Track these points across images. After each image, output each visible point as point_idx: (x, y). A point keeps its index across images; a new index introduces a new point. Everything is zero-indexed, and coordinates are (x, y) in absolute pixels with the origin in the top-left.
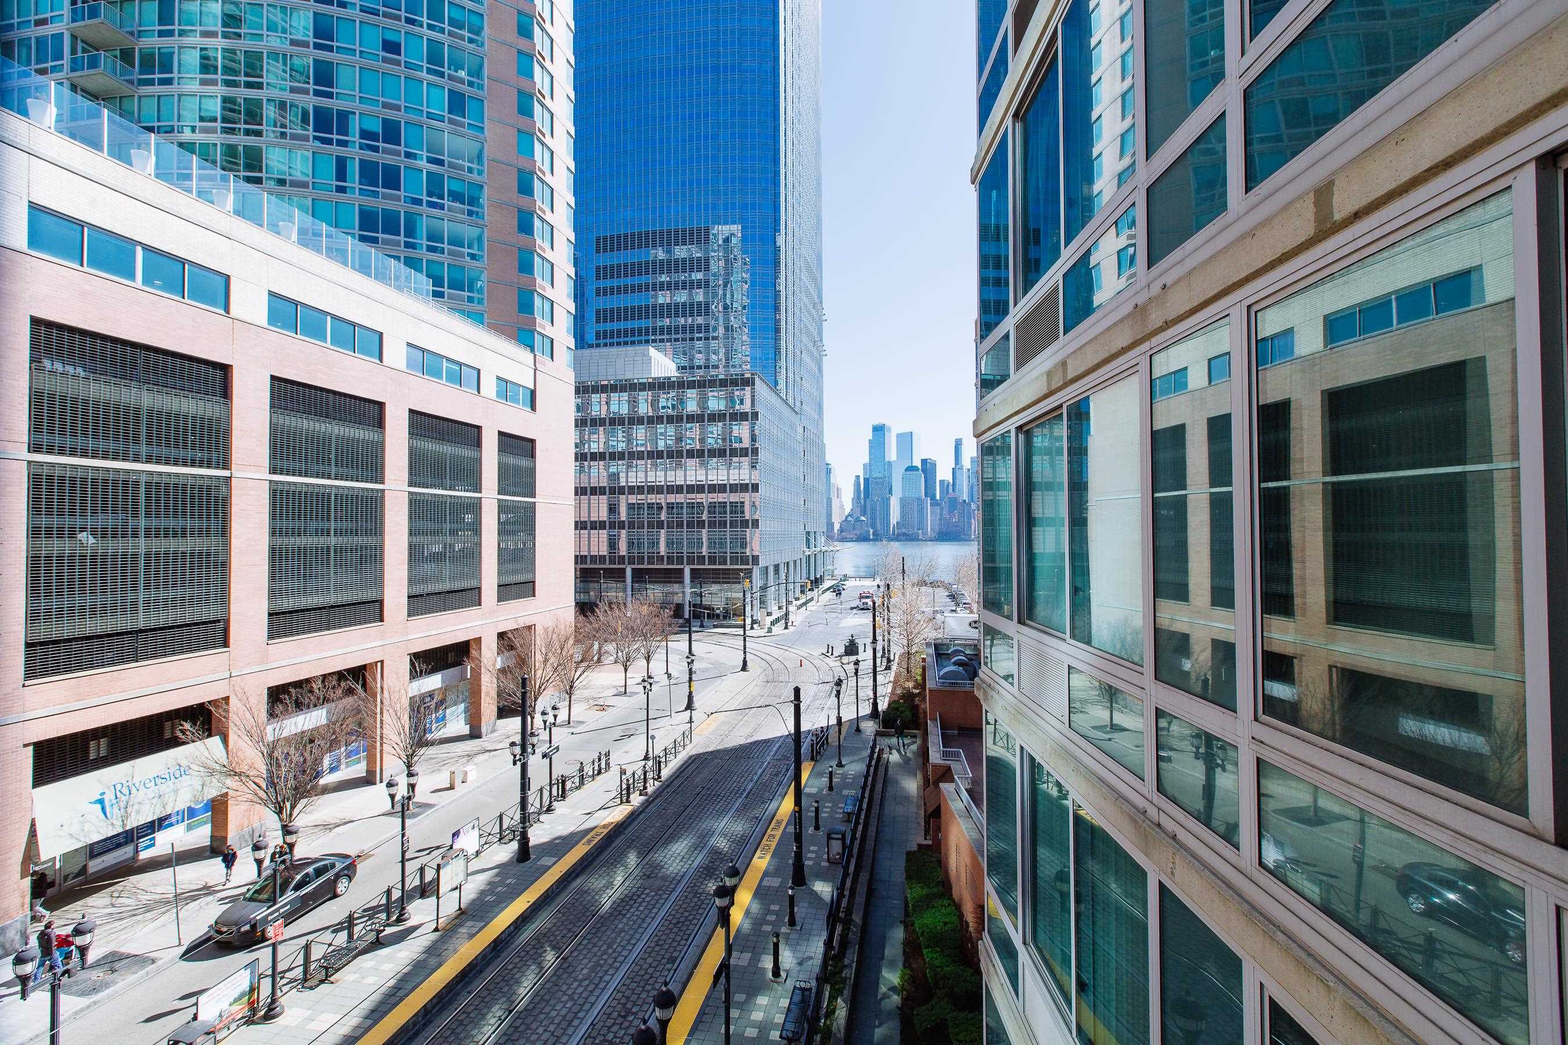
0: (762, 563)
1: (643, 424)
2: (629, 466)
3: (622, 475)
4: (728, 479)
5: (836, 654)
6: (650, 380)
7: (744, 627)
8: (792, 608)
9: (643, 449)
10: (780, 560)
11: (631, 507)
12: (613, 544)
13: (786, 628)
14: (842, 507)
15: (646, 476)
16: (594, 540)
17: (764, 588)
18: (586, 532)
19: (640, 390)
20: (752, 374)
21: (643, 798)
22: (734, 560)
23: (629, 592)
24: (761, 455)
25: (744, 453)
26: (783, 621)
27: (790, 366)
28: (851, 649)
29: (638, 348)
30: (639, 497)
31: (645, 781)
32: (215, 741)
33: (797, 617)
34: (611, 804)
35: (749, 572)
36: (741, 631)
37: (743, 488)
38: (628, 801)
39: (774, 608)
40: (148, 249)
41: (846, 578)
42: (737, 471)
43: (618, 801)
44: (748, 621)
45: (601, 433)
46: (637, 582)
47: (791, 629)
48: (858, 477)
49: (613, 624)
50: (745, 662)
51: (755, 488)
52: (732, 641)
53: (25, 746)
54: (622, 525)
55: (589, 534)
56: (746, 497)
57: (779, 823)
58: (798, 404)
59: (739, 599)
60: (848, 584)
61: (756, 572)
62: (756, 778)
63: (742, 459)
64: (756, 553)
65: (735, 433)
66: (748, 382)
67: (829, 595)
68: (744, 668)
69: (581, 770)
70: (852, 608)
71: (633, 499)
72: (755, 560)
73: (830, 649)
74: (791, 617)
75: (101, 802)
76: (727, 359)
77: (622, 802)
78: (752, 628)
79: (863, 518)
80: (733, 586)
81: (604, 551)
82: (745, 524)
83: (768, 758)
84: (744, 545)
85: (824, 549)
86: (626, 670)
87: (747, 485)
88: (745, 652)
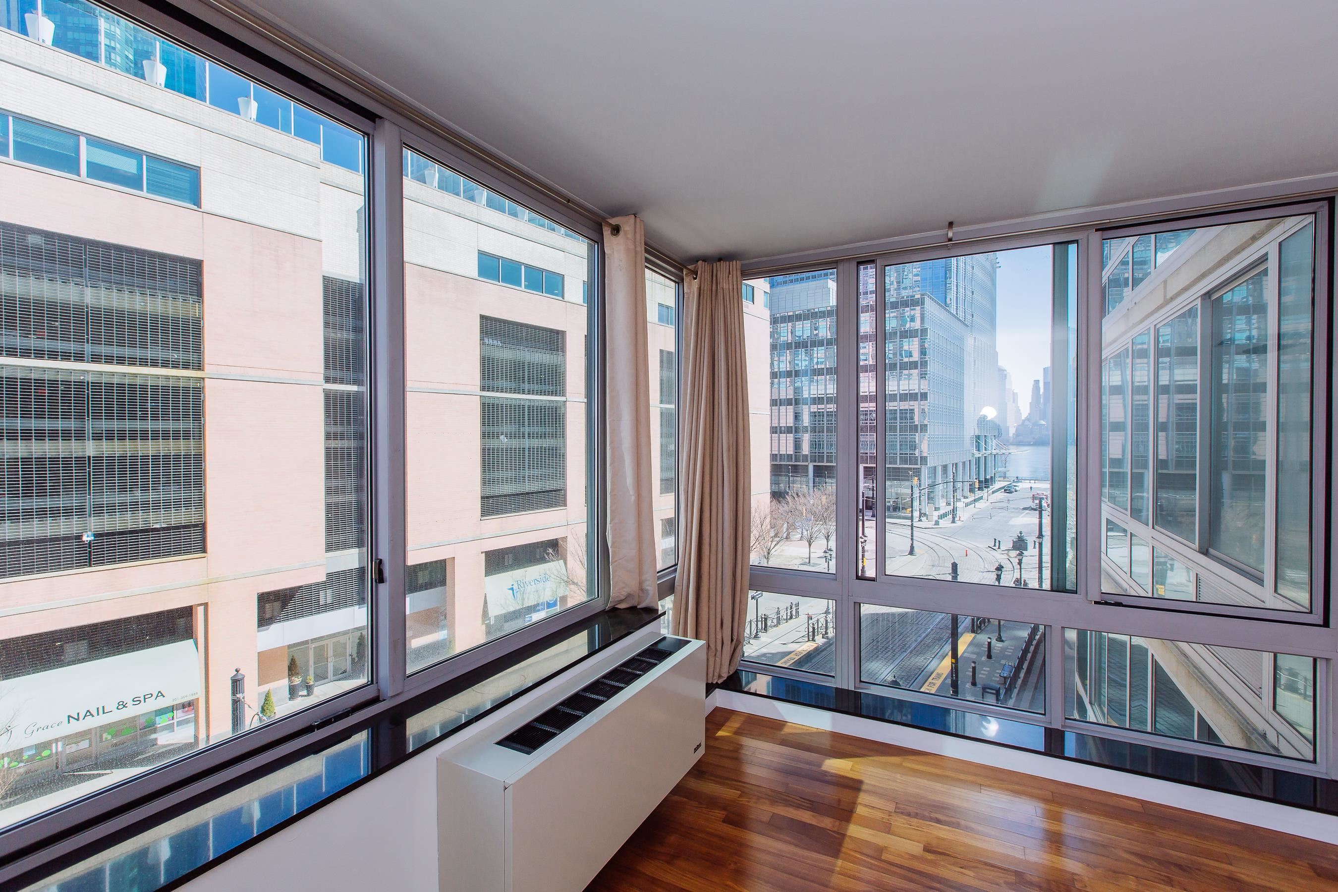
0: (931, 463)
1: (823, 345)
2: (811, 381)
3: (805, 388)
4: (899, 389)
5: (1002, 548)
6: (829, 308)
7: (912, 518)
8: (960, 505)
9: (823, 366)
10: (949, 460)
11: (814, 415)
12: (797, 445)
13: (953, 522)
14: (1018, 411)
15: (826, 389)
16: (783, 442)
17: (932, 486)
18: (777, 435)
19: (820, 317)
20: (922, 295)
21: (825, 640)
22: (904, 460)
23: (811, 485)
24: (930, 368)
25: (913, 365)
26: (951, 516)
27: (961, 284)
28: (1020, 545)
29: (818, 282)
30: (820, 406)
31: (826, 628)
32: (561, 562)
33: (964, 514)
34: (800, 640)
35: (918, 473)
36: (909, 522)
37: (913, 397)
38: (813, 640)
39: (942, 503)
40: (527, 266)
41: (1018, 479)
42: (907, 382)
43: (806, 639)
44: (916, 514)
45: (788, 355)
46: (818, 477)
47: (958, 523)
48: (1037, 382)
49: (800, 508)
50: (912, 548)
51: (924, 396)
52: (901, 530)
53: (482, 553)
54: (805, 430)
55: (779, 437)
56: (915, 405)
57: (939, 675)
58: (969, 317)
59: (907, 494)
60: (1021, 486)
61: (925, 472)
62: (919, 639)
63: (912, 371)
64: (925, 455)
65: (906, 347)
66: (920, 303)
67: (1001, 495)
68: (911, 552)
69: (778, 613)
70: (1025, 509)
71: (814, 408)
72: (924, 460)
73: (997, 544)
74: (959, 513)
75: (512, 589)
76: (898, 282)
77: (809, 640)
78: (920, 520)
79: (1043, 422)
80: (903, 483)
81: (791, 451)
82: (914, 428)
83: (931, 627)
84: (914, 447)
85: (994, 452)
86: (810, 545)
87: (917, 394)
88: (912, 539)
